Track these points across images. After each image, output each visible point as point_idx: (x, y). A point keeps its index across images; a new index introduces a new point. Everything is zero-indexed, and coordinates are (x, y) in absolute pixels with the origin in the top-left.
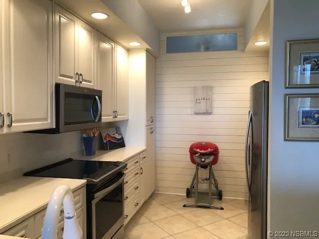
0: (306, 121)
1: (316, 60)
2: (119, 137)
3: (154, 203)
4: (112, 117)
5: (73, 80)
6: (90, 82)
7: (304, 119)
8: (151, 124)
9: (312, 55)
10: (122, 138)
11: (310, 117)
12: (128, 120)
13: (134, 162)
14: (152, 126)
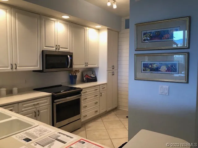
0: (145, 69)
1: (150, 34)
2: (94, 76)
3: (113, 113)
4: (84, 66)
5: (54, 48)
6: (67, 48)
7: (144, 68)
8: (112, 69)
9: (148, 32)
10: (96, 77)
11: (147, 67)
12: (98, 67)
13: (94, 89)
14: (113, 71)
